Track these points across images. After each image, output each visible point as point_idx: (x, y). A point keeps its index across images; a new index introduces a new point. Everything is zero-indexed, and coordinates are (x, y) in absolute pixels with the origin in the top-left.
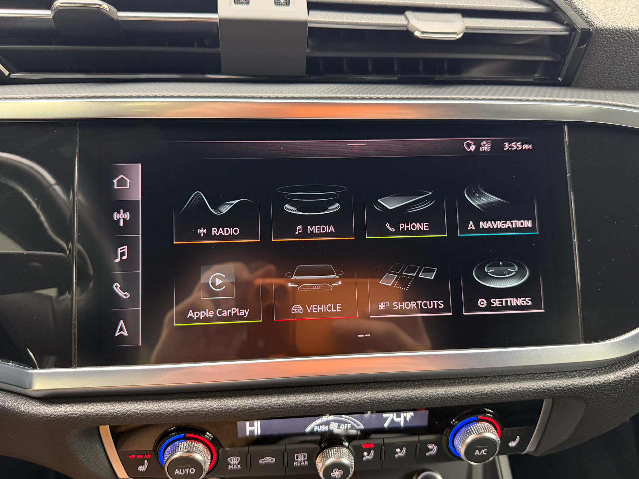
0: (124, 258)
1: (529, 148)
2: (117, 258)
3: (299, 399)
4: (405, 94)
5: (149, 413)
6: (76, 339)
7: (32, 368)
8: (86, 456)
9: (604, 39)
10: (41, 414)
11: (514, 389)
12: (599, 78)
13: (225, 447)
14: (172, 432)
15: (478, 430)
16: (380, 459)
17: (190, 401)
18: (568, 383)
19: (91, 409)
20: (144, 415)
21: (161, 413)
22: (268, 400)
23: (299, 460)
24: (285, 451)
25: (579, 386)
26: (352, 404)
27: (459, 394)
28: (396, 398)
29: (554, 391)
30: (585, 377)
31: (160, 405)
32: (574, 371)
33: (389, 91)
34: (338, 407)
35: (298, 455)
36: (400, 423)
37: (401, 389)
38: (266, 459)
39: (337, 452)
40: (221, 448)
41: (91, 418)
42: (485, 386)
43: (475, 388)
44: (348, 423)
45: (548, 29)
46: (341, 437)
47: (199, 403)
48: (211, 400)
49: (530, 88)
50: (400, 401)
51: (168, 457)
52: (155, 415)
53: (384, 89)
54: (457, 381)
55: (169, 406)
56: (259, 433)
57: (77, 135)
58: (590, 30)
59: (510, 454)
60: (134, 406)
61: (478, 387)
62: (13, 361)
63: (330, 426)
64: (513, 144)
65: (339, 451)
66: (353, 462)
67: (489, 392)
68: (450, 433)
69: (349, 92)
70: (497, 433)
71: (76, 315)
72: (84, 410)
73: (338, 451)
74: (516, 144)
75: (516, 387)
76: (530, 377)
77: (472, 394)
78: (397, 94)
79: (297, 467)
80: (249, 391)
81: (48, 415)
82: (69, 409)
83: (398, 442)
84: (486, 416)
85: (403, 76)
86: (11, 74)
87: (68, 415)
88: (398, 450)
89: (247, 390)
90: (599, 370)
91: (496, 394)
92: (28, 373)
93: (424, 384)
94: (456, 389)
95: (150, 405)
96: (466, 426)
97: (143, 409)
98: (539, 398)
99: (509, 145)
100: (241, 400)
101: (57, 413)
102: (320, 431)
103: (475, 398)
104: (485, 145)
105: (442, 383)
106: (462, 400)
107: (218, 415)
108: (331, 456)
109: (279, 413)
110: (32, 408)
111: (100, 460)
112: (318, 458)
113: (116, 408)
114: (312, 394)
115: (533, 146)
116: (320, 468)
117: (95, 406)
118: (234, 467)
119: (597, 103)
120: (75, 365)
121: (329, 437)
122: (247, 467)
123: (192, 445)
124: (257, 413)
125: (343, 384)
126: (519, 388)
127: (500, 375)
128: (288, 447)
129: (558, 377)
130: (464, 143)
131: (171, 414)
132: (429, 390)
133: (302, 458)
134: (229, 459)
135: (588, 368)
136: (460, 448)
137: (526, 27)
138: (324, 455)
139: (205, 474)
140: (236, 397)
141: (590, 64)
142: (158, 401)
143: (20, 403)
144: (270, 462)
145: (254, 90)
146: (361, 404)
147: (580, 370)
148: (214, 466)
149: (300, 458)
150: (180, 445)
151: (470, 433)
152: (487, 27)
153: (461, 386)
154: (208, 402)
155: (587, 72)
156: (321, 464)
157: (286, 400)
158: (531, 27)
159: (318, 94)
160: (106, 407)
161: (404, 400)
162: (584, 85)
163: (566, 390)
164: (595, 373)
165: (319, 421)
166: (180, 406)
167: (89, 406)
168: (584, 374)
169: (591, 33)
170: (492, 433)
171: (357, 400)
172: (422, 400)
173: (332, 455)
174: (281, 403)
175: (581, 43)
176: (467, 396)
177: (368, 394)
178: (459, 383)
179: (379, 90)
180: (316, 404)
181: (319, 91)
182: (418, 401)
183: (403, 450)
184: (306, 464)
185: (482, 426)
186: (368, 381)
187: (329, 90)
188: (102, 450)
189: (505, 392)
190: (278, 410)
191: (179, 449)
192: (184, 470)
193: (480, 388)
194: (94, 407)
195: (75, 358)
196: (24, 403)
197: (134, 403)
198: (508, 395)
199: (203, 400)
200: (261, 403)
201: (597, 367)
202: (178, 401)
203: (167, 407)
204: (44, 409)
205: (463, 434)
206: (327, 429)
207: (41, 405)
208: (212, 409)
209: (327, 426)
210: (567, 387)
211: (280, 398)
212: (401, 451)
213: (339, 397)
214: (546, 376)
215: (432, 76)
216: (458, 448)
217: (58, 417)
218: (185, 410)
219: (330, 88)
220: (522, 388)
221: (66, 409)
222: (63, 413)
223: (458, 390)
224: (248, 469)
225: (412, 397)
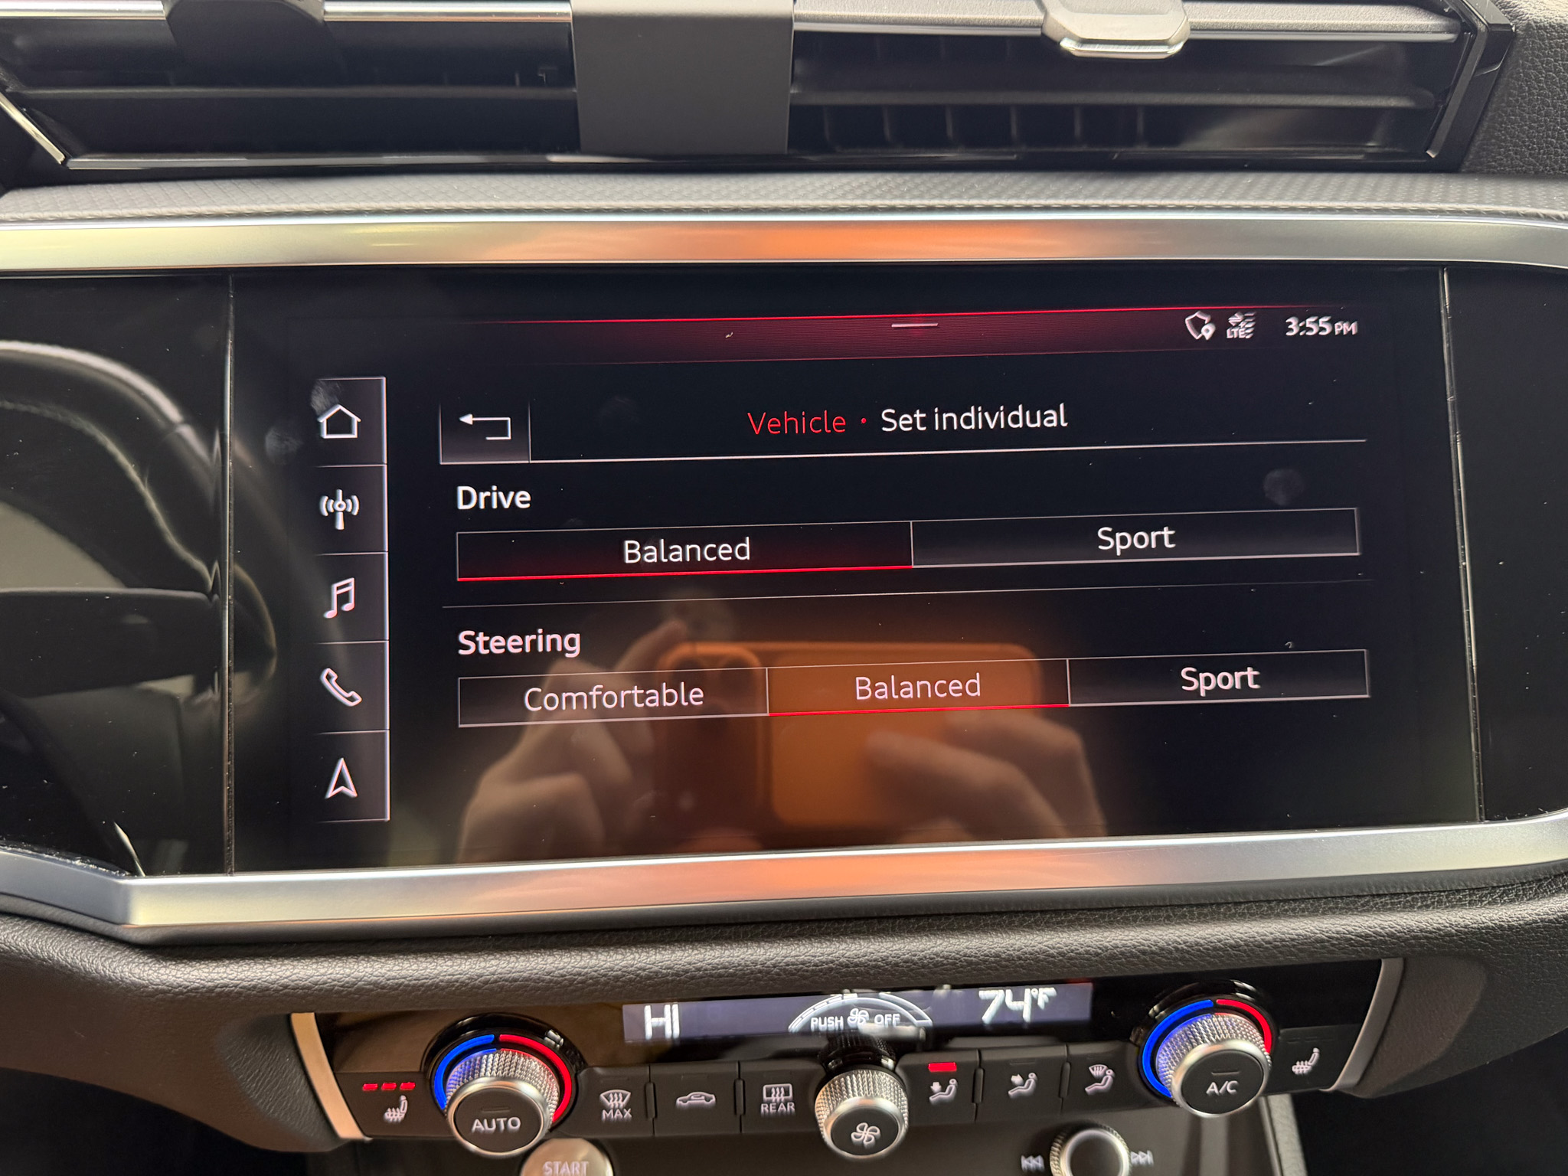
0: (348, 607)
1: (1351, 331)
2: (330, 608)
3: (772, 954)
4: (1036, 196)
5: (408, 986)
6: (233, 805)
7: (127, 873)
8: (260, 1086)
9: (1546, 49)
10: (152, 984)
11: (1306, 935)
12: (1533, 149)
13: (593, 1066)
14: (465, 1028)
15: (1216, 1032)
16: (973, 1101)
17: (508, 955)
18: (1444, 922)
19: (269, 973)
20: (396, 989)
21: (437, 986)
22: (696, 954)
23: (774, 1100)
24: (739, 1078)
25: (1472, 928)
26: (902, 966)
27: (1169, 945)
28: (1012, 955)
29: (1408, 939)
30: (1487, 906)
31: (436, 966)
32: (1458, 891)
33: (997, 188)
34: (868, 973)
35: (771, 1089)
36: (1021, 1012)
37: (1024, 931)
38: (692, 1098)
39: (866, 1083)
40: (585, 1068)
41: (270, 996)
42: (1234, 927)
43: (1210, 931)
44: (891, 1011)
45: (1401, 26)
46: (876, 1044)
47: (528, 961)
48: (558, 955)
49: (1353, 179)
50: (1022, 962)
51: (455, 1090)
52: (423, 989)
53: (985, 184)
54: (1163, 913)
55: (457, 968)
56: (677, 1032)
57: (228, 309)
58: (1512, 27)
59: (1295, 1091)
60: (372, 967)
61: (1216, 929)
62: (85, 857)
63: (849, 1019)
64: (1309, 322)
65: (871, 1079)
66: (906, 1107)
67: (1245, 941)
68: (1145, 1039)
69: (896, 193)
70: (1262, 1041)
71: (233, 745)
72: (253, 975)
73: (868, 1080)
74: (1317, 322)
75: (1311, 930)
76: (1347, 904)
77: (1201, 946)
78: (1017, 196)
79: (769, 1118)
80: (651, 933)
81: (168, 986)
82: (218, 973)
83: (1014, 1060)
84: (1236, 999)
85: (1033, 150)
86: (70, 158)
87: (216, 987)
88: (1017, 1079)
89: (646, 929)
90: (1523, 889)
91: (1260, 946)
92: (120, 886)
93: (1080, 919)
94: (1160, 932)
95: (411, 966)
96: (1186, 1024)
97: (394, 974)
98: (1370, 957)
99: (1299, 323)
100: (632, 954)
101: (190, 982)
102: (826, 1029)
103: (1209, 955)
104: (1240, 323)
105: (1128, 919)
106: (1175, 959)
107: (575, 991)
108: (850, 1091)
109: (724, 987)
110: (131, 970)
111: (295, 1093)
112: (818, 1097)
113: (329, 972)
114: (804, 942)
115: (1359, 327)
116: (823, 1121)
117: (279, 966)
118: (616, 1115)
119: (1526, 216)
120: (231, 867)
121: (846, 1044)
122: (647, 1116)
123: (515, 1060)
124: (670, 986)
125: (881, 918)
126: (1318, 932)
127: (1271, 899)
128: (747, 1068)
129: (1419, 904)
130: (1187, 319)
131: (462, 986)
132: (1095, 935)
133: (780, 1096)
134: (602, 1095)
135: (1495, 885)
136: (1170, 1076)
137: (1345, 22)
138: (835, 1089)
139: (546, 1130)
140: (620, 948)
141: (1510, 115)
142: (431, 956)
143: (102, 957)
144: (703, 1104)
145: (660, 192)
146: (924, 966)
147: (1473, 889)
148: (566, 1113)
149: (775, 1096)
150: (484, 1061)
151: (1197, 1040)
152: (1247, 24)
153: (1173, 925)
154: (550, 959)
155: (1503, 135)
156: (827, 1111)
157: (741, 957)
158: (1359, 22)
159: (817, 199)
160: (306, 969)
161: (1032, 960)
162: (1495, 167)
163: (1436, 938)
164: (1512, 896)
165: (822, 1005)
166: (484, 968)
167: (266, 966)
168: (1484, 899)
169: (1514, 35)
170: (1251, 1041)
171: (916, 958)
172: (1076, 959)
173: (853, 1090)
174: (727, 962)
175: (1486, 61)
176: (1189, 951)
177: (941, 944)
178: (1168, 918)
179: (972, 187)
180: (813, 966)
181: (820, 192)
182: (1065, 961)
183: (1028, 1078)
184: (790, 1109)
185: (1226, 1024)
186: (942, 912)
187: (847, 188)
188: (297, 1069)
189: (1283, 940)
190: (720, 979)
191: (483, 1070)
192: (494, 1120)
193: (1222, 930)
194: (276, 970)
195: (231, 850)
196: (110, 958)
197: (373, 960)
198: (1292, 949)
199: (539, 954)
200: (680, 962)
201: (1517, 881)
202: (479, 956)
203: (451, 970)
204: (159, 973)
205: (1177, 1042)
206: (842, 1025)
207: (151, 962)
208: (562, 976)
209: (842, 1018)
210: (1439, 930)
211: (725, 950)
212: (1025, 1082)
213: (869, 950)
214: (1387, 904)
215: (1106, 149)
216: (1164, 1076)
217: (191, 990)
218: (495, 977)
219: (848, 183)
220: (1327, 932)
221: (212, 973)
222: (202, 982)
223: (1166, 935)
224: (651, 1119)
225: (1052, 951)
